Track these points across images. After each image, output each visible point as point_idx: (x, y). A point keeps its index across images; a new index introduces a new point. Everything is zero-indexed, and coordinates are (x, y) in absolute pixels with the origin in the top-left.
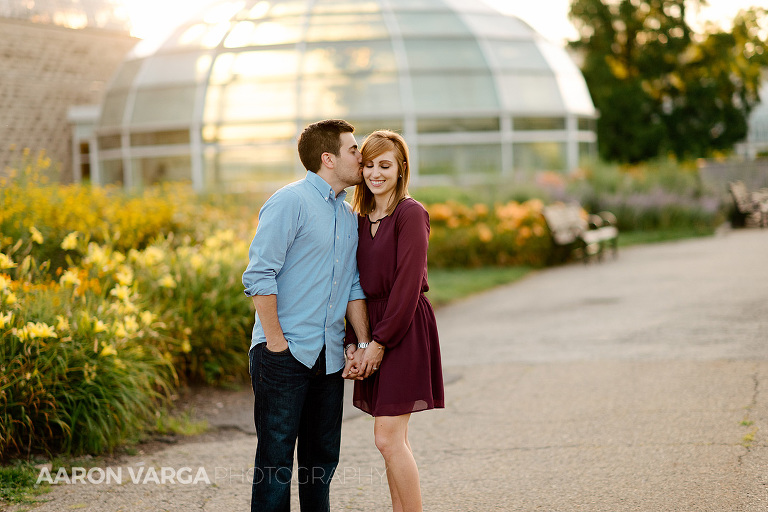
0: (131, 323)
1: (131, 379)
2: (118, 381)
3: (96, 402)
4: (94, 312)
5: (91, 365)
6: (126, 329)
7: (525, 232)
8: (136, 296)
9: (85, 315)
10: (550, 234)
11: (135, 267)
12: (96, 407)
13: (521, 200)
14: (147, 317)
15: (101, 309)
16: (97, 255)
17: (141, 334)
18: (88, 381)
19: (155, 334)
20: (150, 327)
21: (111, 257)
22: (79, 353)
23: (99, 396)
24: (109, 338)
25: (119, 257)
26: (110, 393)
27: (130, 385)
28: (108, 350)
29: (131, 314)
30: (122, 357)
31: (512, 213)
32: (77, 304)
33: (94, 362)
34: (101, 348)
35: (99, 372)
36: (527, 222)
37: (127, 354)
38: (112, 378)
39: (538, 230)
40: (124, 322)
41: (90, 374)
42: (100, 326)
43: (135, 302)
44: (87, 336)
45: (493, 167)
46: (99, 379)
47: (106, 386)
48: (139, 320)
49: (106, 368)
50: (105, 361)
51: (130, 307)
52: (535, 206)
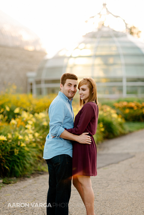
0: (31, 136)
1: (29, 154)
2: (26, 154)
3: (18, 161)
4: (19, 133)
5: (17, 149)
6: (29, 138)
8: (33, 128)
9: (17, 134)
11: (36, 118)
12: (18, 162)
14: (37, 135)
15: (22, 132)
16: (25, 115)
17: (34, 140)
18: (16, 154)
19: (38, 140)
20: (38, 137)
21: (29, 116)
22: (14, 145)
23: (19, 159)
24: (24, 141)
25: (31, 116)
26: (22, 158)
27: (29, 156)
28: (23, 145)
29: (31, 133)
30: (28, 146)
32: (15, 130)
33: (18, 148)
34: (21, 144)
35: (20, 151)
37: (30, 146)
38: (23, 154)
40: (28, 136)
41: (16, 152)
42: (20, 137)
43: (33, 130)
44: (17, 140)
46: (20, 153)
47: (22, 156)
48: (34, 136)
49: (22, 150)
50: (22, 148)
51: (31, 131)
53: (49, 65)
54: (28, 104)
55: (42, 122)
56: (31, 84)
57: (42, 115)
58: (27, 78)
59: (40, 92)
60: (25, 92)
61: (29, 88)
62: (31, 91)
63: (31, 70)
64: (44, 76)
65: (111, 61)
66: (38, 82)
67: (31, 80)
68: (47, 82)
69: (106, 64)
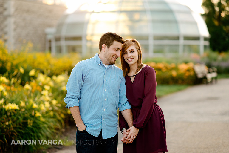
0: (47, 105)
1: (46, 126)
2: (41, 126)
3: (32, 134)
4: (34, 100)
5: (31, 120)
6: (45, 107)
7: (187, 74)
8: (51, 94)
9: (31, 101)
10: (195, 75)
11: (54, 82)
13: (186, 63)
14: (54, 102)
15: (36, 99)
16: (41, 78)
17: (51, 109)
18: (29, 126)
19: (56, 108)
20: (56, 105)
21: (46, 79)
22: (27, 115)
23: (33, 132)
24: (39, 110)
25: (49, 79)
26: (37, 131)
27: (45, 127)
28: (38, 114)
29: (48, 101)
30: (44, 117)
31: (183, 67)
32: (29, 97)
33: (32, 119)
34: (35, 113)
35: (34, 122)
36: (188, 70)
37: (46, 115)
38: (38, 125)
39: (192, 73)
40: (44, 104)
41: (30, 124)
42: (35, 106)
43: (50, 97)
44: (31, 109)
45: (176, 51)
46: (34, 125)
47: (36, 127)
48: (51, 103)
49: (37, 121)
50: (37, 118)
51: (48, 98)
52: (191, 65)
53: (69, 20)
54: (46, 64)
55: (61, 87)
56: (50, 41)
57: (61, 78)
58: (46, 34)
59: (59, 50)
60: (43, 50)
61: (47, 45)
62: (50, 49)
63: (50, 26)
64: (64, 33)
65: (137, 17)
66: (58, 39)
67: (49, 37)
68: (68, 39)
69: (132, 20)
